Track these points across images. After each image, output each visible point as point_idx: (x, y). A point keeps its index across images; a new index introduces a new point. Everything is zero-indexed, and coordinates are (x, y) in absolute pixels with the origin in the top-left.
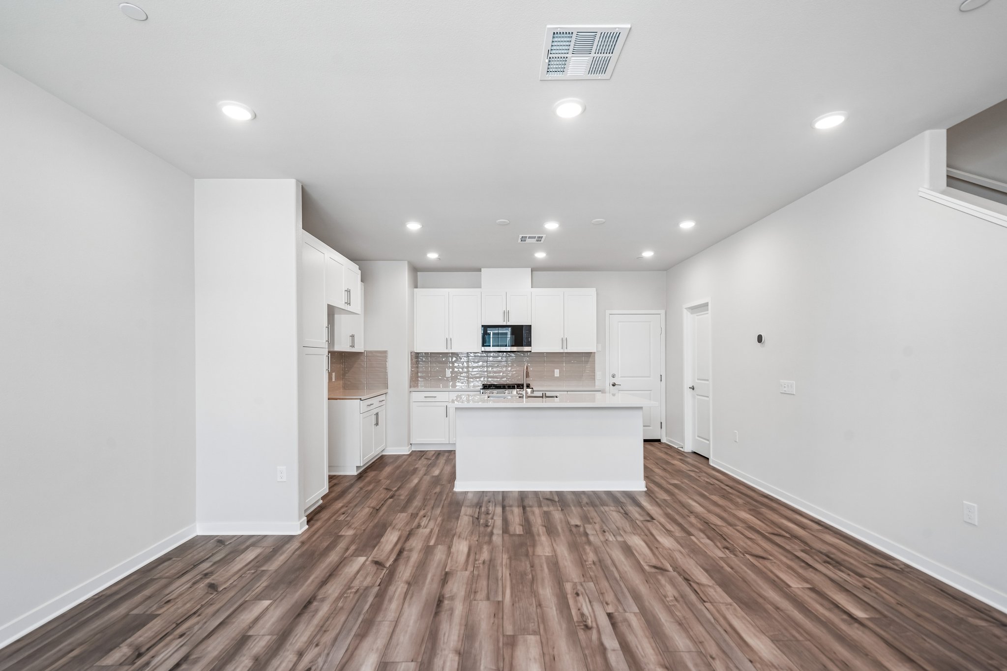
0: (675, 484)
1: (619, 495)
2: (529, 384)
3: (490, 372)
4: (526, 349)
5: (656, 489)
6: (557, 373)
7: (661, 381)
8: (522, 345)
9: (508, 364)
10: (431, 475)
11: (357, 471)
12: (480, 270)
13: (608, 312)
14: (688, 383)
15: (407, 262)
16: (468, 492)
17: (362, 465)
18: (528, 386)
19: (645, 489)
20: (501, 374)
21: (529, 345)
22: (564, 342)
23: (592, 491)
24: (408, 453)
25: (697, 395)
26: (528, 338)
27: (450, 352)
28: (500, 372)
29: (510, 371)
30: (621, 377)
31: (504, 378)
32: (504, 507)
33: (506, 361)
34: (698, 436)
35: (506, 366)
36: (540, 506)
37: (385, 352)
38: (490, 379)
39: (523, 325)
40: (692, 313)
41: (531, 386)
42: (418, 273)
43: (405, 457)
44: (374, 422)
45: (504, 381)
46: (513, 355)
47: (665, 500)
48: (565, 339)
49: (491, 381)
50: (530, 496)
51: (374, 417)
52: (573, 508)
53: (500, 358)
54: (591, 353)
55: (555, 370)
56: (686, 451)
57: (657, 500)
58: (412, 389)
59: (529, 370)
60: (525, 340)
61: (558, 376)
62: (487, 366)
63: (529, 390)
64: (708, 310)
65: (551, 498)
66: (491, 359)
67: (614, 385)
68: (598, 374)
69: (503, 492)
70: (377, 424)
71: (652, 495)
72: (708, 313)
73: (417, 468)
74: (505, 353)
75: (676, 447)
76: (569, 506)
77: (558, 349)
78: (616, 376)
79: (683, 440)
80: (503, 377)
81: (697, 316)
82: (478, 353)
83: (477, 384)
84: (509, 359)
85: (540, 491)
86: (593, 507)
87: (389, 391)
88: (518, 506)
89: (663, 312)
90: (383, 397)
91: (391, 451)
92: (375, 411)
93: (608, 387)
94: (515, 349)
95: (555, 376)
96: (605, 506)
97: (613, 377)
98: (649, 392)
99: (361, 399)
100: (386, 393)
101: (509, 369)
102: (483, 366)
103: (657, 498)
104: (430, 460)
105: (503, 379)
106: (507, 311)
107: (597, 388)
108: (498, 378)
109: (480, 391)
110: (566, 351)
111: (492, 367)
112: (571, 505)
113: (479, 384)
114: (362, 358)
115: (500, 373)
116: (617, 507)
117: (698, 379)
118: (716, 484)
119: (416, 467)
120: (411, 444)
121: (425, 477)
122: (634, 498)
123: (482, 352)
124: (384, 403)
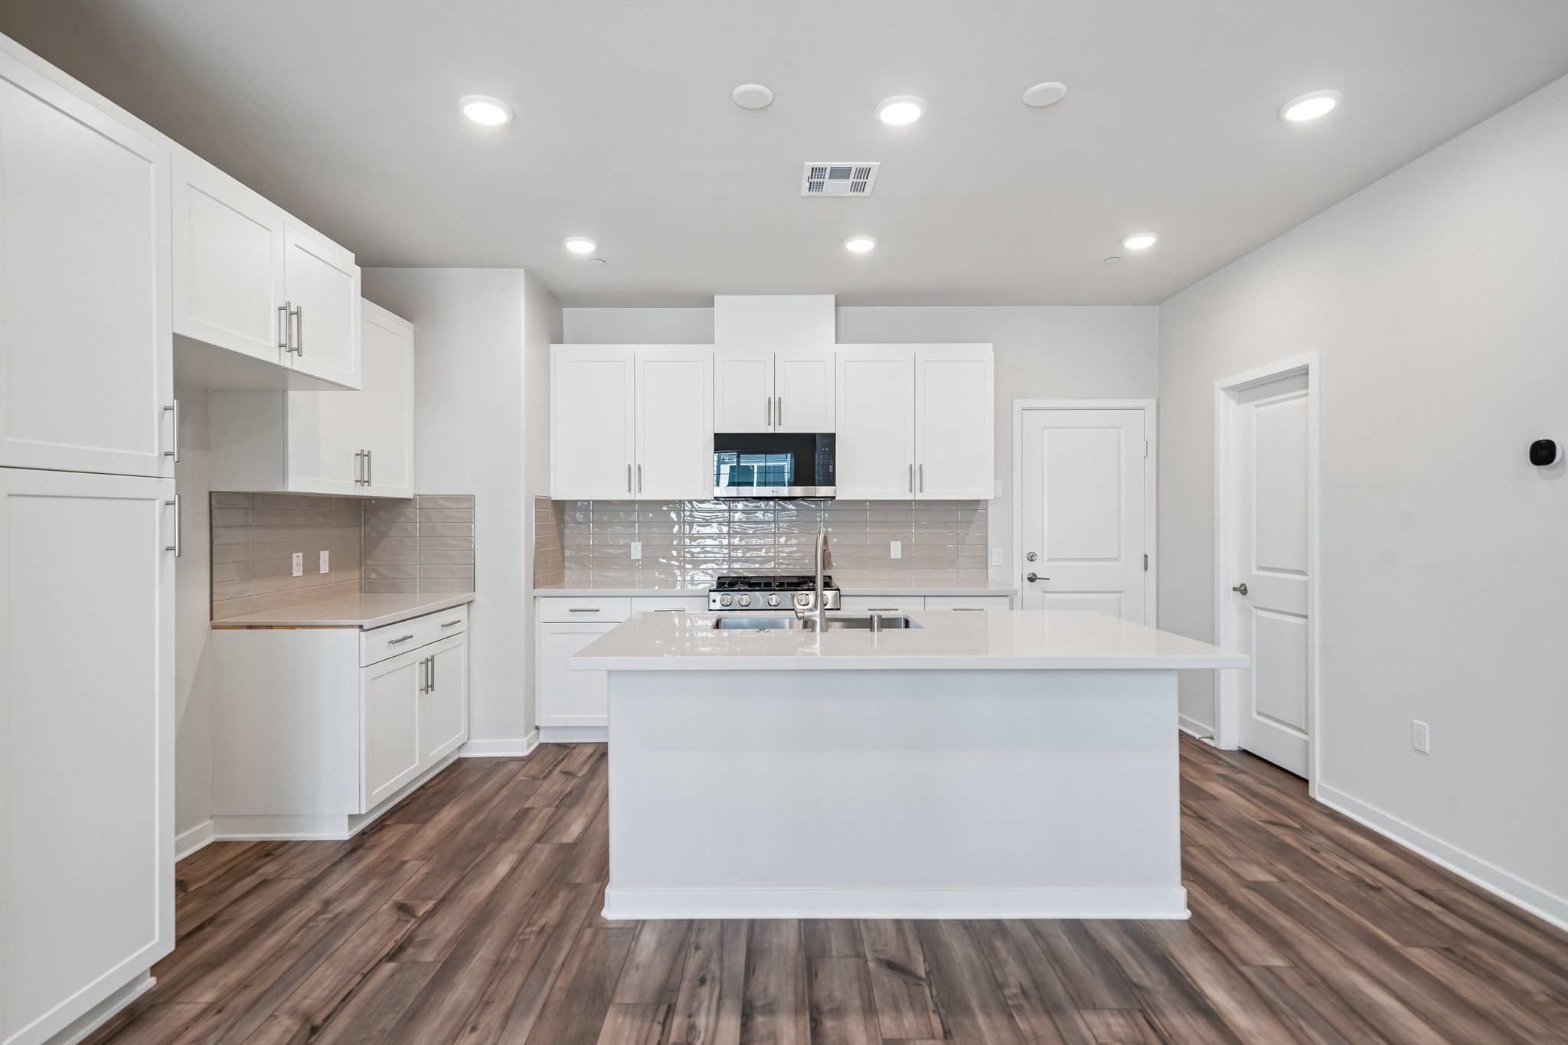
0: (1260, 883)
1: (1113, 942)
2: (830, 577)
3: (736, 548)
4: (823, 491)
5: (1219, 912)
6: (896, 550)
7: (1146, 568)
8: (812, 483)
9: (779, 528)
10: (556, 841)
11: (350, 828)
12: (710, 303)
13: (1019, 404)
14: (1229, 574)
15: (522, 272)
16: (644, 921)
17: (363, 812)
18: (827, 585)
19: (1186, 915)
20: (763, 553)
21: (830, 481)
22: (915, 474)
23: (1024, 921)
24: (526, 753)
25: (1256, 608)
26: (829, 464)
27: (637, 499)
28: (759, 548)
29: (785, 545)
30: (1050, 560)
31: (770, 561)
32: (747, 1016)
33: (775, 522)
34: (1259, 713)
35: (775, 533)
36: (870, 1010)
37: (470, 498)
38: (736, 566)
39: (815, 434)
40: (1239, 402)
41: (836, 582)
42: (565, 310)
43: (514, 765)
44: (418, 681)
45: (769, 569)
46: (791, 507)
47: (1268, 968)
48: (918, 467)
49: (739, 569)
50: (834, 953)
51: (418, 672)
52: (981, 1019)
53: (759, 514)
54: (979, 501)
55: (892, 543)
56: (1223, 747)
57: (1244, 969)
58: (539, 592)
59: (829, 542)
60: (818, 469)
61: (899, 556)
62: (729, 533)
63: (829, 595)
64: (1307, 386)
65: (900, 958)
66: (738, 516)
67: (1032, 579)
68: (995, 554)
69: (752, 922)
70: (429, 687)
71: (1217, 943)
72: (1307, 395)
73: (529, 809)
74: (772, 503)
75: (1198, 736)
76: (968, 1010)
77: (897, 491)
78: (1038, 559)
79: (1214, 717)
80: (767, 560)
81: (1257, 406)
82: (708, 501)
83: (699, 577)
84: (784, 517)
85: (865, 921)
86: (1049, 1014)
87: (478, 596)
88: (797, 1012)
89: (1150, 404)
90: (460, 614)
91: (482, 748)
92: (426, 653)
93: (1019, 583)
94: (798, 491)
95: (893, 557)
96: (1086, 1008)
97: (1031, 558)
98: (1118, 595)
99: (361, 627)
100: (469, 603)
101: (783, 540)
102: (720, 534)
103: (1245, 963)
104: (576, 776)
105: (767, 566)
106: (777, 400)
107: (992, 588)
108: (755, 562)
109: (708, 596)
110: (919, 497)
111: (743, 534)
112: (975, 1005)
113: (705, 579)
114: (408, 511)
115: (760, 550)
116: (1129, 1012)
117: (1260, 568)
118: (1389, 888)
119: (527, 805)
120: (537, 728)
121: (539, 846)
122: (1165, 957)
123: (716, 498)
124: (457, 628)
